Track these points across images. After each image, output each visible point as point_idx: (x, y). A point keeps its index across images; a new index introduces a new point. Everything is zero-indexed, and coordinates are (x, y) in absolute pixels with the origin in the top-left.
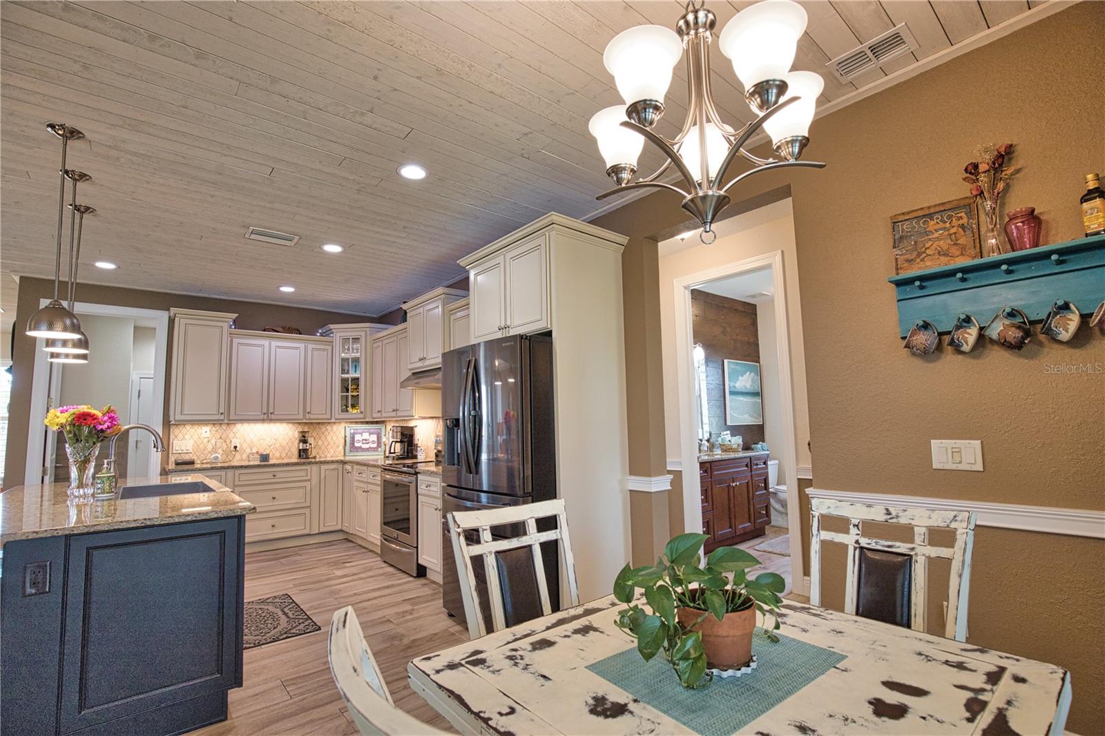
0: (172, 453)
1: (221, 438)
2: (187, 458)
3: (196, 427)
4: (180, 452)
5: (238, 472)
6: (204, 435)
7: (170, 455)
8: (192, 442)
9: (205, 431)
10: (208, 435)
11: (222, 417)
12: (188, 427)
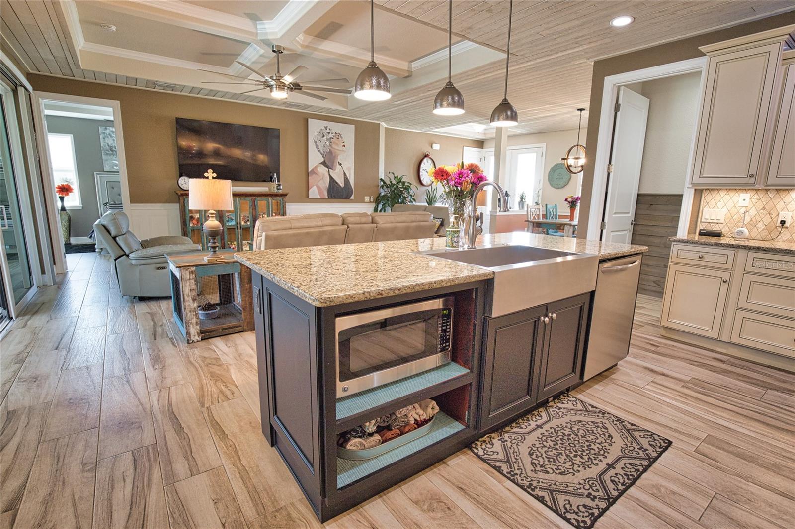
0: (701, 222)
1: (764, 208)
2: (716, 228)
3: (732, 193)
4: (710, 221)
5: (752, 255)
6: (741, 203)
7: (699, 223)
8: (725, 210)
9: (743, 200)
10: (746, 203)
11: (752, 180)
12: (722, 193)
